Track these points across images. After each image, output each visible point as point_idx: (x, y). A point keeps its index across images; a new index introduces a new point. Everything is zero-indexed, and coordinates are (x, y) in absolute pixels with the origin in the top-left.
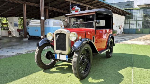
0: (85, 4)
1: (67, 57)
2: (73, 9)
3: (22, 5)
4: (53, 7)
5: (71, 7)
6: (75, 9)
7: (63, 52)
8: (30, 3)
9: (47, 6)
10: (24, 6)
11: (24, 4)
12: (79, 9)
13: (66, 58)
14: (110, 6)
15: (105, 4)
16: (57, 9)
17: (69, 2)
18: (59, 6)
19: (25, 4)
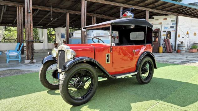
0: (144, 8)
2: (124, 15)
3: (66, 14)
4: (102, 14)
5: (121, 12)
6: (127, 15)
8: (74, 11)
9: (94, 14)
10: (67, 16)
11: (67, 13)
14: (187, 7)
15: (176, 5)
16: (108, 16)
17: (120, 6)
18: (109, 13)
19: (69, 14)
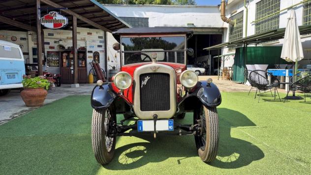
1: (171, 123)
2: (47, 17)
5: (39, 11)
6: (54, 18)
7: (161, 113)
12: (64, 20)
13: (169, 125)
14: (119, 22)
15: (110, 17)
